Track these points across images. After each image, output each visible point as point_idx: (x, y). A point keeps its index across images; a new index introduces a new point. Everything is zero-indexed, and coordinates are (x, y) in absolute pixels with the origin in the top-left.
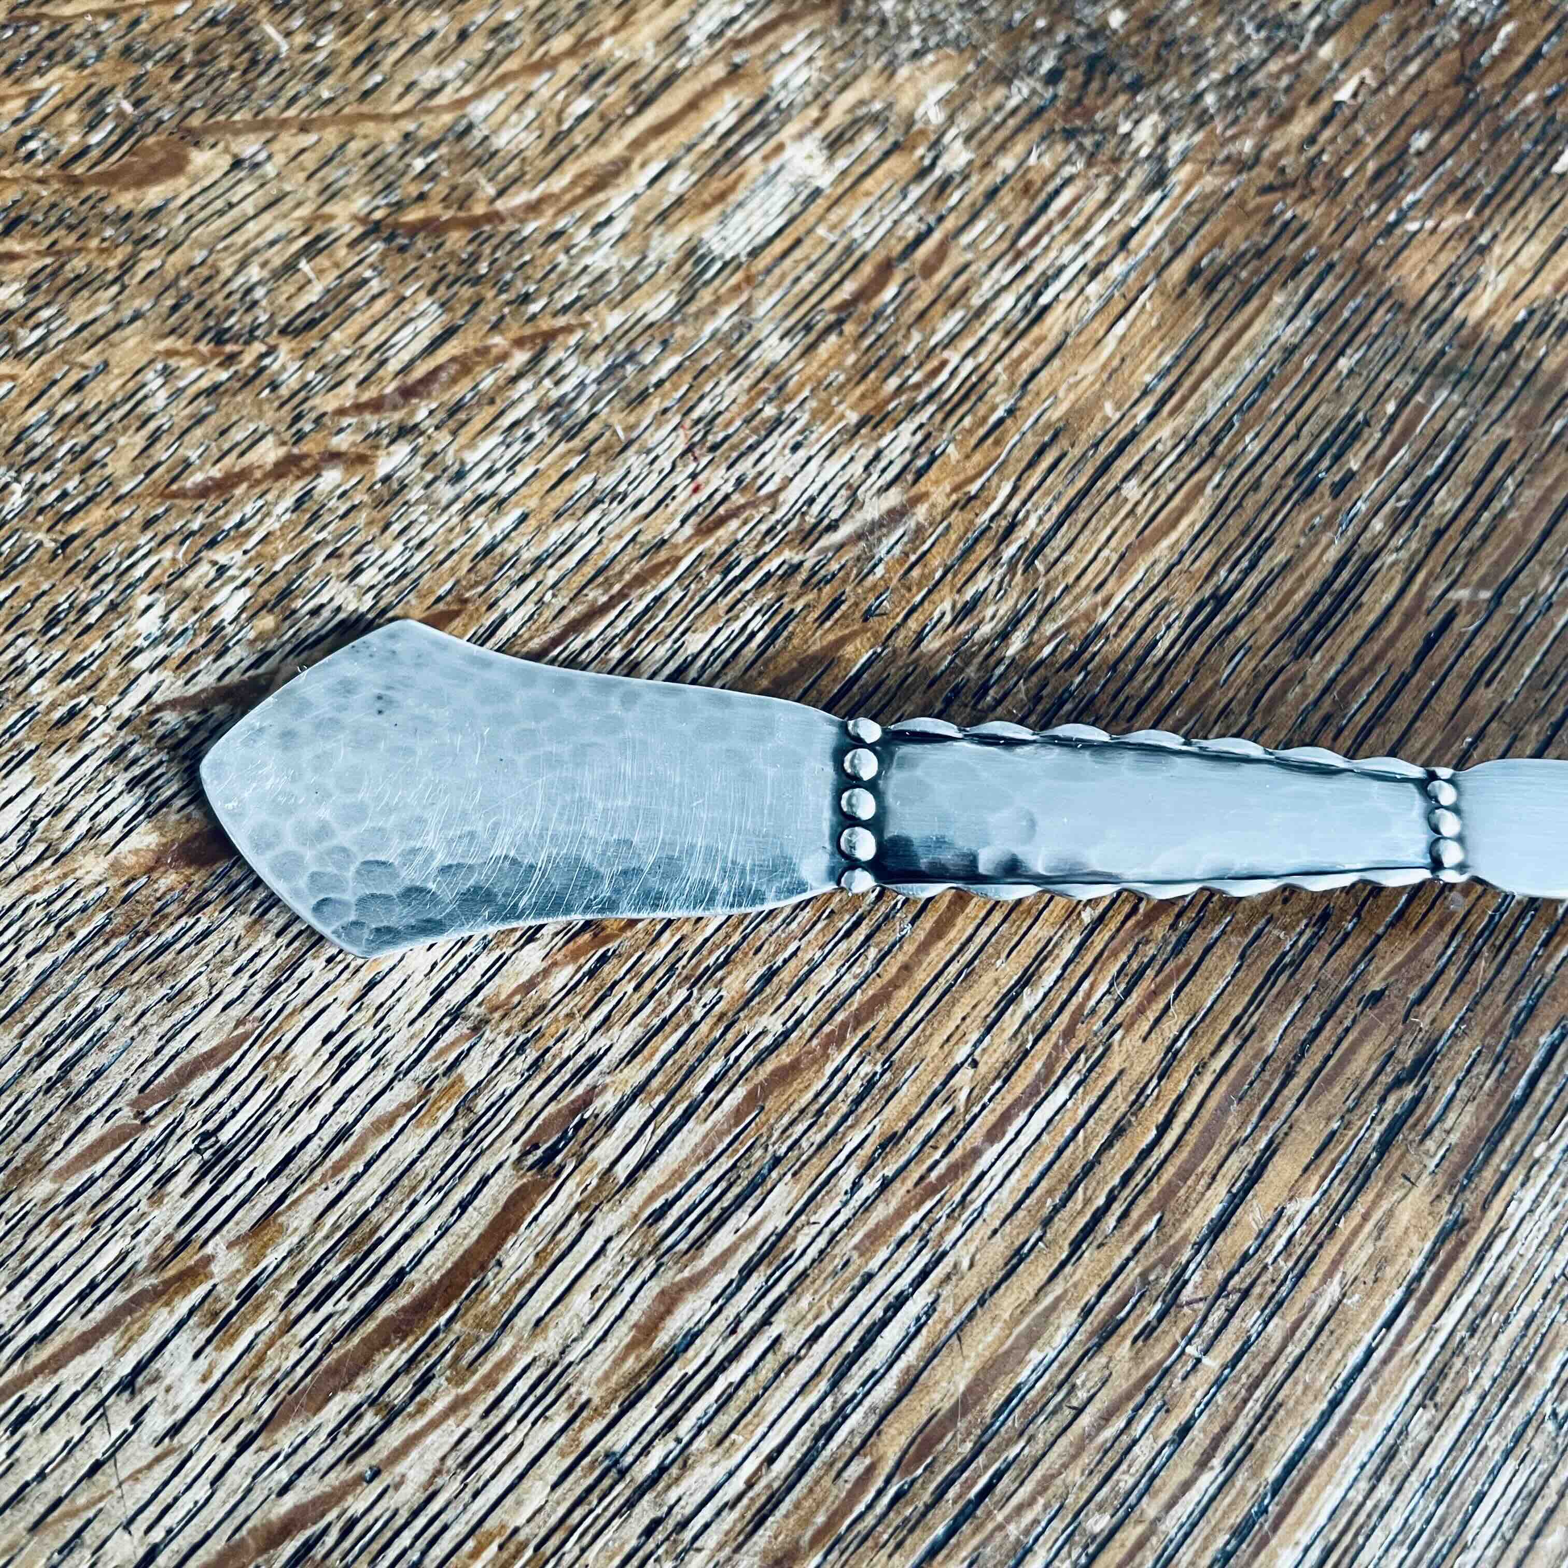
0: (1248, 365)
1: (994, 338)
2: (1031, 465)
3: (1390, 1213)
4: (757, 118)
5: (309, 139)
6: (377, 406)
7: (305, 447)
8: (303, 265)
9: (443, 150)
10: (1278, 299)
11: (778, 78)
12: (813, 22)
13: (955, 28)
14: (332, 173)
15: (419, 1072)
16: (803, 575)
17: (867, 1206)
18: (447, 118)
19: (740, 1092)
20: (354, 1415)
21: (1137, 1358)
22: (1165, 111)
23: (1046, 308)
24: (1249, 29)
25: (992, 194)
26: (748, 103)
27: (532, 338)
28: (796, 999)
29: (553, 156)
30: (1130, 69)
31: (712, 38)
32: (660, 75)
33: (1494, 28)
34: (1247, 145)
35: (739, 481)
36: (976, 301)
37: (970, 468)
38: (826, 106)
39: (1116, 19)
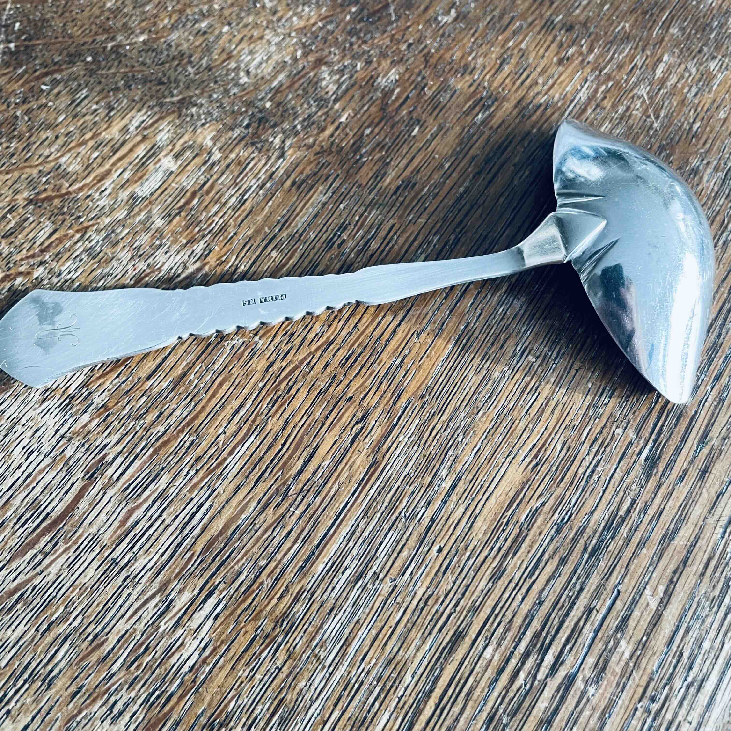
0: (311, 210)
1: (230, 211)
2: (242, 249)
3: (354, 462)
4: (152, 151)
5: (10, 175)
6: (33, 256)
7: (11, 272)
8: (9, 215)
9: (52, 174)
10: (321, 188)
11: (158, 138)
12: (170, 119)
13: (216, 114)
14: (17, 186)
15: (52, 455)
17: (191, 479)
18: (53, 164)
19: (151, 450)
21: (275, 512)
22: (284, 132)
23: (246, 200)
24: (312, 102)
25: (228, 166)
26: (149, 147)
27: (81, 230)
28: (169, 420)
29: (87, 172)
30: (273, 120)
31: (137, 128)
32: (120, 141)
33: (393, 91)
34: (311, 140)
35: (148, 265)
36: (223, 201)
37: (223, 252)
38: (174, 145)
39: (268, 105)
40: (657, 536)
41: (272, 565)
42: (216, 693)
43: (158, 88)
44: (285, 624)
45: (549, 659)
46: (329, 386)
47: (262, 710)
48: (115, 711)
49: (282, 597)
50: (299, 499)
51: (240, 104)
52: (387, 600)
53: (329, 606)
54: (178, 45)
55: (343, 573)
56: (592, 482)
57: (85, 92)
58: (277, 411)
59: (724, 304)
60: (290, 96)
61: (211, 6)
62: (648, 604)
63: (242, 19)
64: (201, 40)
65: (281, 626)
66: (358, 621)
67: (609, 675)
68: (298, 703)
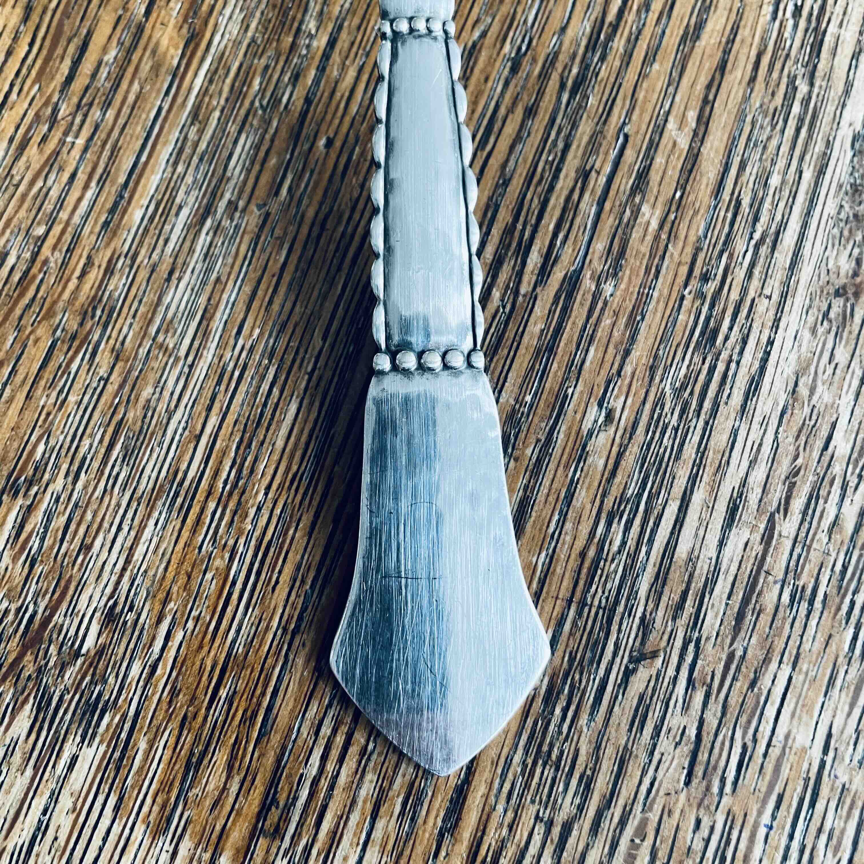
41: (57, 229)
44: (98, 313)
47: (91, 446)
49: (84, 274)
53: (164, 268)
55: (177, 215)
62: (675, 144)
65: (93, 317)
67: (632, 260)
68: (147, 420)
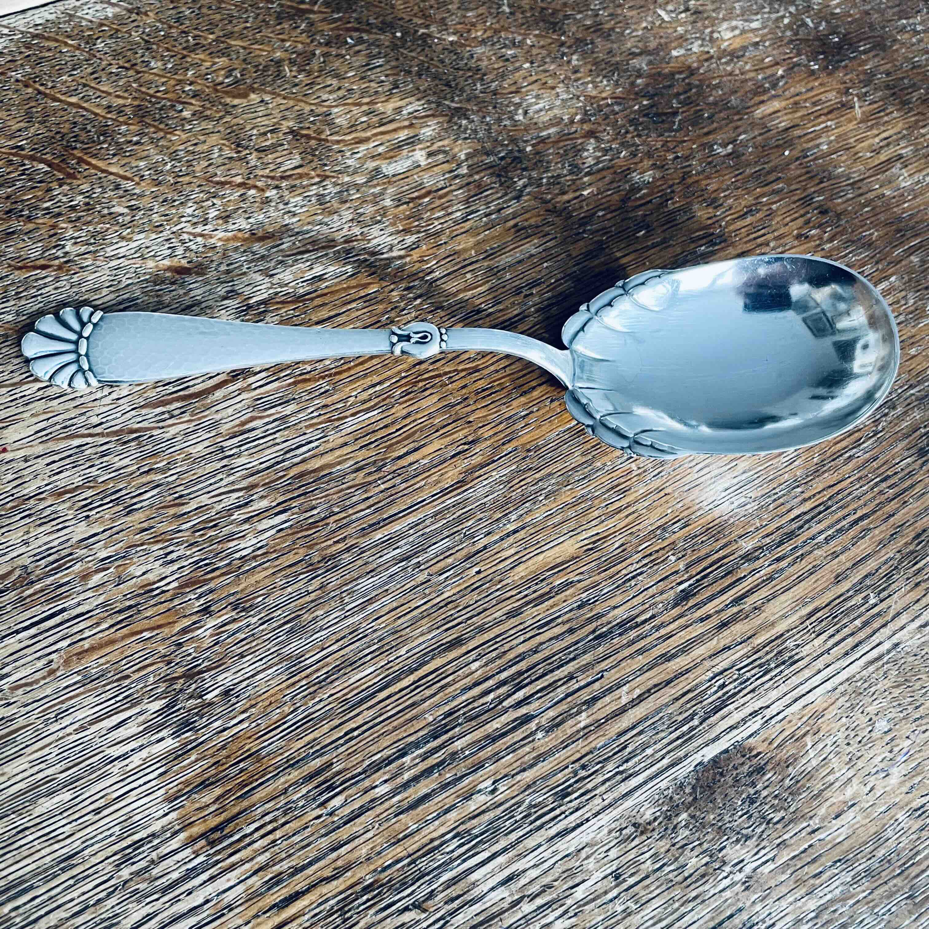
0: (518, 255)
1: (450, 222)
2: (445, 258)
3: (446, 472)
4: (412, 140)
5: (286, 101)
6: (273, 178)
7: (249, 182)
8: (269, 135)
9: (320, 117)
10: (536, 241)
11: (422, 132)
12: (441, 119)
13: (481, 135)
14: (287, 113)
16: (368, 263)
17: (312, 418)
18: (325, 109)
19: (292, 380)
20: (163, 413)
21: (364, 478)
22: (530, 178)
23: (468, 220)
24: (566, 165)
25: (469, 184)
26: (412, 135)
27: (322, 176)
28: (317, 364)
29: (349, 130)
30: (526, 164)
31: (410, 113)
32: (390, 118)
33: (641, 189)
34: (549, 197)
35: (362, 233)
36: (450, 211)
37: (428, 253)
38: (433, 144)
39: (529, 149)
40: (657, 652)
42: (252, 585)
43: (444, 88)
45: (520, 695)
46: (458, 404)
48: (169, 558)
50: (389, 477)
51: (505, 136)
52: (418, 586)
54: (479, 60)
56: (628, 584)
57: (381, 61)
58: (406, 401)
59: (820, 505)
60: (551, 151)
61: (525, 39)
63: (545, 63)
64: (501, 64)
66: (387, 590)
